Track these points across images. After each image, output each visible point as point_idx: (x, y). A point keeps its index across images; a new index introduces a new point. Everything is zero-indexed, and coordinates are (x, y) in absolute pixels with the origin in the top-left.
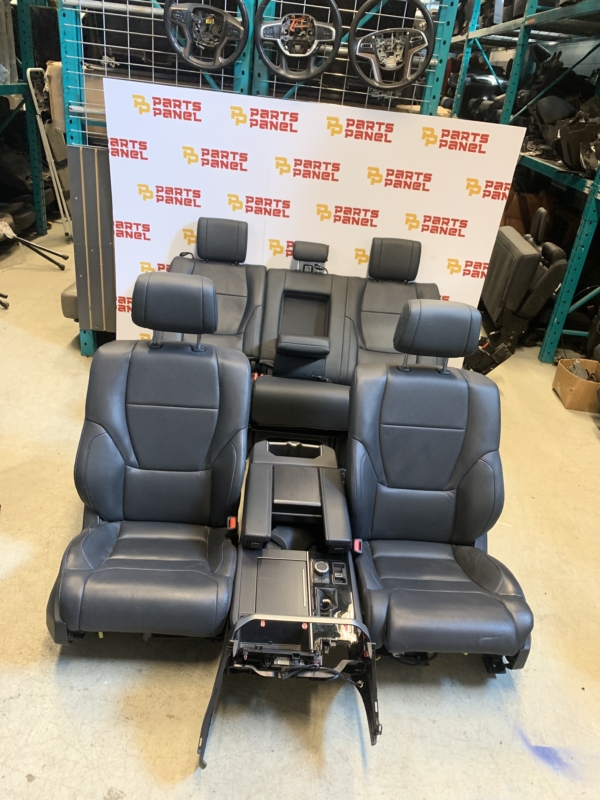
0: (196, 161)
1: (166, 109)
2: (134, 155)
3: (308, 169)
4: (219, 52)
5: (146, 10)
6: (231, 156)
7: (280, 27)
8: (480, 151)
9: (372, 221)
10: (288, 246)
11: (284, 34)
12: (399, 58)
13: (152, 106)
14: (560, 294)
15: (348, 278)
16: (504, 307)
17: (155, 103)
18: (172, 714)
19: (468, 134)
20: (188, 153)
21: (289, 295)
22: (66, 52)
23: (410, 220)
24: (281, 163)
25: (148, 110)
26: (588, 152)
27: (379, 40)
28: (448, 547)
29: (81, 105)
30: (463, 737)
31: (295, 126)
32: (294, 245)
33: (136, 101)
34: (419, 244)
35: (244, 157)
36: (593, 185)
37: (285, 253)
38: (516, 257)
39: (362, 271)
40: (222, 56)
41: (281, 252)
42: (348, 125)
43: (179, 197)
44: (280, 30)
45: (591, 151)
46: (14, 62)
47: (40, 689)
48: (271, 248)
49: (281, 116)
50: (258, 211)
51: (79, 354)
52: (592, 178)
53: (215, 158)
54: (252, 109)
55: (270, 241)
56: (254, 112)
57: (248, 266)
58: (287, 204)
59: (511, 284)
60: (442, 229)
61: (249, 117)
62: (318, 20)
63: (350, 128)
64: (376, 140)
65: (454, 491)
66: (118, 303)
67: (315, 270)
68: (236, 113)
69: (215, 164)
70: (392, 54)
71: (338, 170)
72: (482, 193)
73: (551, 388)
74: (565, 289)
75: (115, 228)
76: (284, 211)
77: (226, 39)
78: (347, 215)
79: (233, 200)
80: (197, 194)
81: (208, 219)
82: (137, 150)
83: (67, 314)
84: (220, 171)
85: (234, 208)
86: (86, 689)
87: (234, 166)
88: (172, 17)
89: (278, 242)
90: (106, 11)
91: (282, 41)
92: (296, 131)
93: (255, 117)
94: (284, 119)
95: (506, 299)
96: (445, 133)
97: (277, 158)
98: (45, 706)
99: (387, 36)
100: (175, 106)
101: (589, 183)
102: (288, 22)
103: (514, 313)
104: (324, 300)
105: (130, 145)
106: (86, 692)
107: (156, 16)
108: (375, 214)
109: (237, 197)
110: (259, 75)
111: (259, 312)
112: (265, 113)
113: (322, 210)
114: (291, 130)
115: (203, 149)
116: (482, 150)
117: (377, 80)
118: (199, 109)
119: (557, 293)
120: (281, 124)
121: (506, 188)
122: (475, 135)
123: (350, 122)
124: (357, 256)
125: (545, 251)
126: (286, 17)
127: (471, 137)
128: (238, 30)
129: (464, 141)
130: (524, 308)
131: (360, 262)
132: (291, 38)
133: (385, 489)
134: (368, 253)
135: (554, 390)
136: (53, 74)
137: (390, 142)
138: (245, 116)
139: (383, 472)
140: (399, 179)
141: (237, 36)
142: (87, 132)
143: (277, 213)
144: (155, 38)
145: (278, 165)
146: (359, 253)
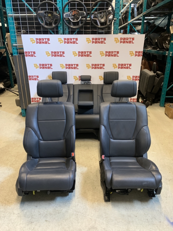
0: (50, 55)
1: (40, 41)
2: (32, 56)
3: (82, 54)
4: (53, 23)
5: (32, 15)
6: (60, 53)
7: (69, 14)
8: (132, 43)
9: (103, 67)
10: (79, 77)
11: (71, 16)
12: (105, 19)
13: (36, 41)
14: (163, 86)
15: (98, 85)
16: (147, 91)
17: (36, 40)
18: (47, 220)
19: (128, 38)
20: (47, 53)
21: (80, 91)
22: (11, 29)
23: (114, 66)
24: (74, 53)
25: (35, 42)
26: (165, 44)
27: (98, 14)
28: (135, 158)
29: (16, 44)
30: (147, 221)
31: (77, 42)
32: (81, 77)
33: (31, 40)
34: (118, 73)
35: (63, 53)
36: (168, 52)
37: (78, 80)
38: (149, 76)
39: (102, 82)
40: (54, 24)
41: (77, 80)
42: (93, 40)
43: (46, 66)
44: (70, 15)
45: (166, 43)
46: (2, 41)
47: (4, 214)
48: (74, 79)
49: (73, 40)
50: (69, 68)
51: (21, 116)
52: (168, 51)
53: (55, 54)
54: (64, 38)
55: (74, 76)
56: (65, 39)
57: (68, 84)
58: (77, 65)
59: (148, 84)
60: (124, 67)
61: (64, 41)
62: (80, 11)
63: (93, 41)
64: (101, 43)
65: (135, 140)
66: (31, 100)
67: (88, 83)
68: (60, 40)
69: (55, 56)
70: (103, 18)
71: (91, 53)
72: (134, 55)
73: (164, 113)
74: (165, 84)
75: (29, 78)
76: (77, 67)
77: (55, 19)
78: (95, 66)
79: (62, 66)
80: (51, 65)
81: (55, 72)
82: (33, 54)
83: (17, 105)
84: (57, 58)
85: (62, 68)
86: (19, 214)
87: (61, 56)
88: (39, 15)
89: (76, 77)
90: (21, 16)
91: (71, 18)
92: (78, 43)
93: (65, 41)
94: (74, 40)
95: (147, 89)
96: (121, 39)
97: (73, 52)
98: (5, 220)
99: (101, 13)
100: (42, 40)
101: (167, 52)
102: (72, 13)
103: (150, 93)
104: (91, 91)
105: (31, 53)
106: (18, 215)
107: (35, 16)
108: (104, 65)
109: (63, 65)
110: (65, 29)
111: (72, 97)
112: (68, 39)
113: (88, 66)
114: (76, 43)
115: (51, 52)
116: (133, 42)
117: (99, 26)
118: (49, 40)
119: (162, 85)
120: (73, 42)
121: (141, 53)
122: (130, 38)
123: (93, 39)
124: (100, 78)
125: (157, 74)
126: (71, 11)
127: (129, 39)
128: (58, 16)
129: (127, 41)
130: (153, 91)
131: (101, 80)
132: (73, 17)
133: (112, 140)
134: (103, 77)
135: (165, 114)
136: (8, 36)
137: (105, 43)
138: (62, 41)
139: (111, 135)
140: (109, 54)
141: (58, 18)
142: (18, 51)
143: (75, 68)
144: (35, 22)
145: (73, 54)
146: (100, 77)
